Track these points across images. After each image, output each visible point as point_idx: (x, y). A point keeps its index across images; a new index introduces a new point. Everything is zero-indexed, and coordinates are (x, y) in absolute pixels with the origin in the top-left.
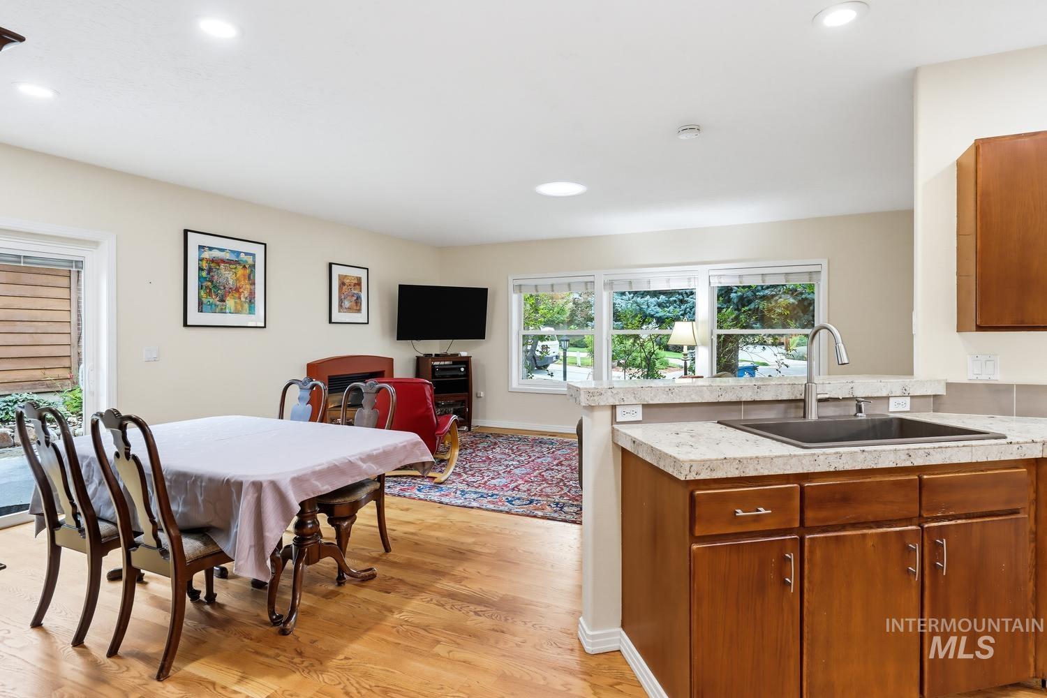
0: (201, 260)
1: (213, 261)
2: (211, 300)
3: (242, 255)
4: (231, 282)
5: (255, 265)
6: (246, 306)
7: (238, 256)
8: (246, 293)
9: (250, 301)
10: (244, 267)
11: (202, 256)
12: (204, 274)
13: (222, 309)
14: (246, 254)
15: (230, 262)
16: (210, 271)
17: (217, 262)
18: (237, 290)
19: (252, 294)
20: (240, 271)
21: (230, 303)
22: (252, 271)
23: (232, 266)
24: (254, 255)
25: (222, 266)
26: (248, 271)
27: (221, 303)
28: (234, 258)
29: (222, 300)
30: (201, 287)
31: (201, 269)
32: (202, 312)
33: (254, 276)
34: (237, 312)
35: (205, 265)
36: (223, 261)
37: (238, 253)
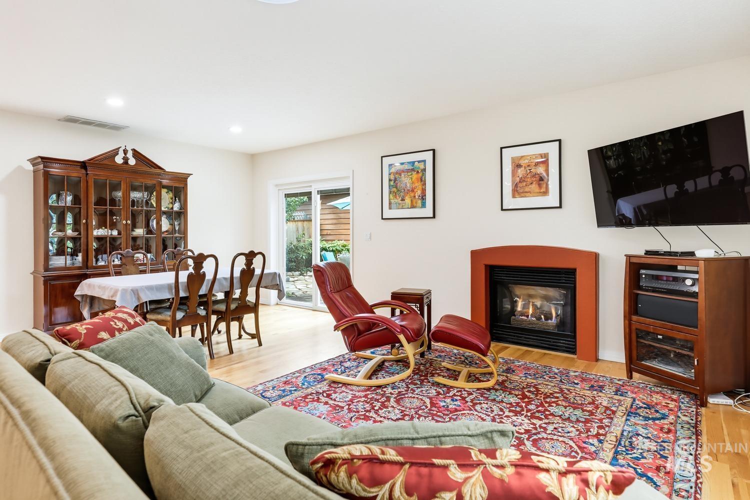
0: (390, 174)
1: (397, 173)
2: (396, 200)
3: (416, 163)
4: (408, 185)
5: (425, 169)
6: (420, 202)
7: (413, 165)
8: (419, 192)
9: (422, 198)
10: (418, 172)
11: (391, 171)
12: (392, 183)
13: (403, 206)
14: (419, 162)
15: (408, 171)
16: (395, 180)
17: (399, 173)
18: (413, 191)
19: (424, 191)
20: (415, 176)
21: (408, 201)
22: (423, 174)
23: (409, 174)
24: (424, 161)
25: (403, 175)
26: (420, 175)
27: (403, 202)
28: (410, 167)
29: (403, 200)
30: (390, 192)
31: (390, 180)
32: (391, 209)
33: (425, 177)
34: (413, 207)
35: (392, 177)
36: (403, 171)
37: (413, 163)
